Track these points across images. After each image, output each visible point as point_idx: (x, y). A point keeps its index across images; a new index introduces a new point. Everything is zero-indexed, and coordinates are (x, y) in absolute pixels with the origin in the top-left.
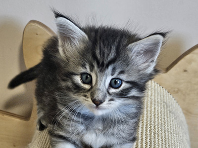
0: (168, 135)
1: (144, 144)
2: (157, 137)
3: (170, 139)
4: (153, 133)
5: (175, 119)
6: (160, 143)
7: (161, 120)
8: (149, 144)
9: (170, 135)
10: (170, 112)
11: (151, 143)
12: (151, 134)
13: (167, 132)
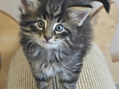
0: (96, 68)
1: (85, 79)
2: (90, 72)
3: (98, 71)
4: (88, 70)
5: (97, 55)
6: (94, 75)
7: (90, 59)
8: (87, 78)
9: (97, 68)
10: (93, 52)
11: (88, 77)
12: (86, 71)
13: (95, 67)
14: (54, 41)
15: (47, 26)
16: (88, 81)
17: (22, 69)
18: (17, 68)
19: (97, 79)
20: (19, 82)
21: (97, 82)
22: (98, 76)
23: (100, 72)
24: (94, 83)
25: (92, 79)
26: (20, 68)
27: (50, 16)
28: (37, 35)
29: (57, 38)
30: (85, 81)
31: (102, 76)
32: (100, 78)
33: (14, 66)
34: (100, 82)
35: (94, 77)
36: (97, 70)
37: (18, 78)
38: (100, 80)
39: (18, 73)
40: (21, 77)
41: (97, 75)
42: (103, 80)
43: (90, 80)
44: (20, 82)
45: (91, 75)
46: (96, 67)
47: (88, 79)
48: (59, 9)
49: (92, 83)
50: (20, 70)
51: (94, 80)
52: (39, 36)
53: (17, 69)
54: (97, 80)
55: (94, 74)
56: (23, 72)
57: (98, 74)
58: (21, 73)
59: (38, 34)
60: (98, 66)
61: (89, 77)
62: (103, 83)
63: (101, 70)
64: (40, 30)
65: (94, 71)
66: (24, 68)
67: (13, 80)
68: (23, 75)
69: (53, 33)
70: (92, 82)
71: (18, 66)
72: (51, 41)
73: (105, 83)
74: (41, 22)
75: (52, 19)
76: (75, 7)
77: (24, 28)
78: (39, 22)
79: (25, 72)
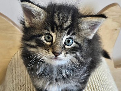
14: (64, 57)
15: (56, 40)
16: (92, 86)
17: (21, 75)
18: (15, 73)
19: (101, 84)
20: (18, 88)
21: (101, 87)
22: (102, 81)
23: (104, 78)
24: (98, 89)
25: (96, 84)
26: (18, 73)
27: (59, 29)
28: (44, 51)
29: (67, 53)
30: (89, 87)
31: (106, 82)
32: (104, 83)
33: (12, 72)
34: (104, 88)
35: (98, 82)
36: (100, 76)
37: (17, 84)
38: (104, 86)
39: (16, 79)
40: (20, 82)
41: (100, 80)
42: (107, 85)
43: (94, 85)
44: (20, 88)
45: (95, 81)
46: (99, 72)
47: (92, 84)
48: (70, 19)
49: (96, 89)
50: (19, 75)
51: (98, 86)
52: (47, 52)
53: (15, 75)
54: (101, 86)
55: (98, 79)
56: (22, 78)
57: (102, 79)
58: (20, 79)
59: (46, 49)
60: (101, 72)
61: (93, 83)
62: (107, 88)
63: (104, 75)
64: (48, 45)
65: (98, 76)
66: (23, 73)
67: (11, 86)
68: (22, 81)
69: (62, 48)
70: (96, 87)
71: (16, 72)
72: (60, 56)
73: (109, 88)
74: (48, 35)
75: (61, 32)
76: (87, 18)
77: (28, 43)
78: (46, 35)
79: (24, 78)
